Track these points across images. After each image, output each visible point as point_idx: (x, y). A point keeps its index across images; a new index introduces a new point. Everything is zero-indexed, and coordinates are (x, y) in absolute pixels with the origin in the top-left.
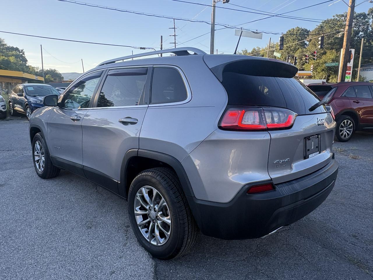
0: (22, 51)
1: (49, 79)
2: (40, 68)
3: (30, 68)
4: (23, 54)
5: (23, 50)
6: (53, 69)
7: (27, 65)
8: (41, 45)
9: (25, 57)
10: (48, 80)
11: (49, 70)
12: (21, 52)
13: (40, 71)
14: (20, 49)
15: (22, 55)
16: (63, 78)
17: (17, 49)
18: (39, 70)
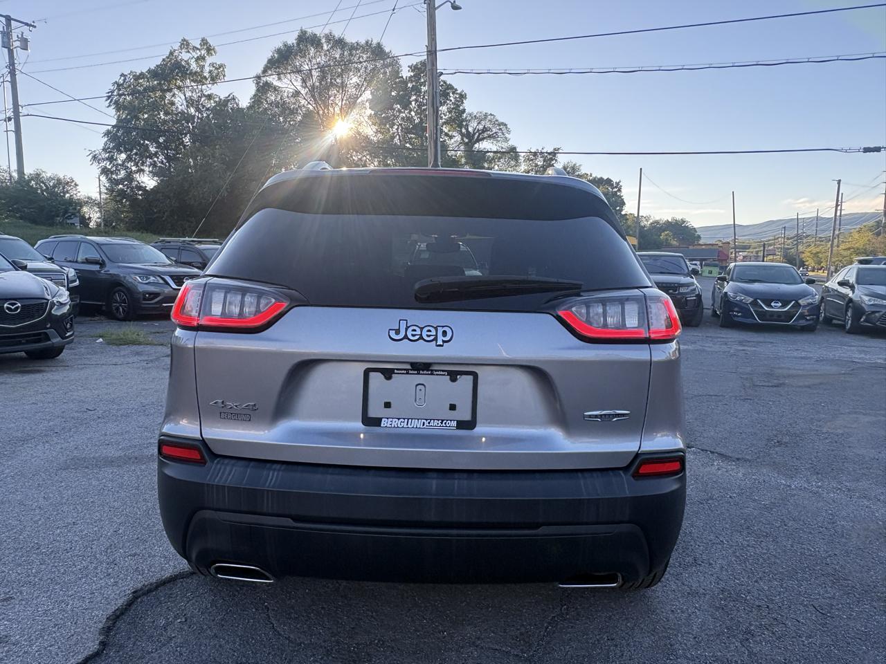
0: (618, 184)
1: (667, 239)
2: (652, 217)
3: (628, 219)
4: (619, 190)
5: (620, 181)
6: (679, 218)
7: (623, 213)
8: (641, 169)
9: (620, 197)
10: (664, 244)
11: (670, 220)
12: (616, 187)
13: (651, 224)
14: (615, 180)
15: (616, 192)
16: (699, 237)
17: (609, 181)
18: (651, 221)
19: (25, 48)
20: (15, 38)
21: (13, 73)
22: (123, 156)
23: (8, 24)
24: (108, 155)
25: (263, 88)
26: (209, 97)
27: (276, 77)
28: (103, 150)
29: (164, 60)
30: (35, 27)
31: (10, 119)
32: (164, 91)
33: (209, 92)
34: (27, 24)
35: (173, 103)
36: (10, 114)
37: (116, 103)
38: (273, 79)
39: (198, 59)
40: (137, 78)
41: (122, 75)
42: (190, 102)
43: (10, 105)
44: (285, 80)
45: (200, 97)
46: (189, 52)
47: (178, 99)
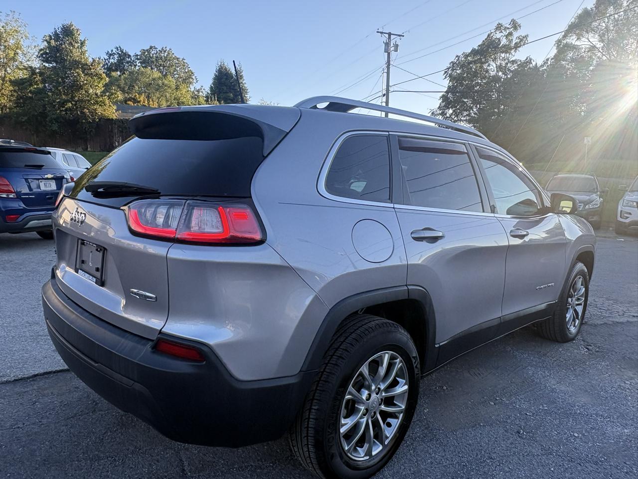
19: (396, 50)
20: (392, 45)
21: (388, 68)
22: (451, 111)
23: (389, 38)
24: (441, 111)
25: (563, 48)
26: (513, 62)
27: (574, 37)
28: (438, 108)
29: (483, 41)
30: (403, 36)
31: (384, 95)
32: (482, 63)
33: (513, 59)
34: (399, 36)
35: (487, 71)
36: (385, 92)
37: (450, 76)
38: (572, 40)
39: (507, 36)
40: (466, 56)
41: (457, 56)
42: (500, 68)
43: (385, 87)
44: (583, 39)
45: (507, 64)
46: (502, 32)
47: (492, 67)
